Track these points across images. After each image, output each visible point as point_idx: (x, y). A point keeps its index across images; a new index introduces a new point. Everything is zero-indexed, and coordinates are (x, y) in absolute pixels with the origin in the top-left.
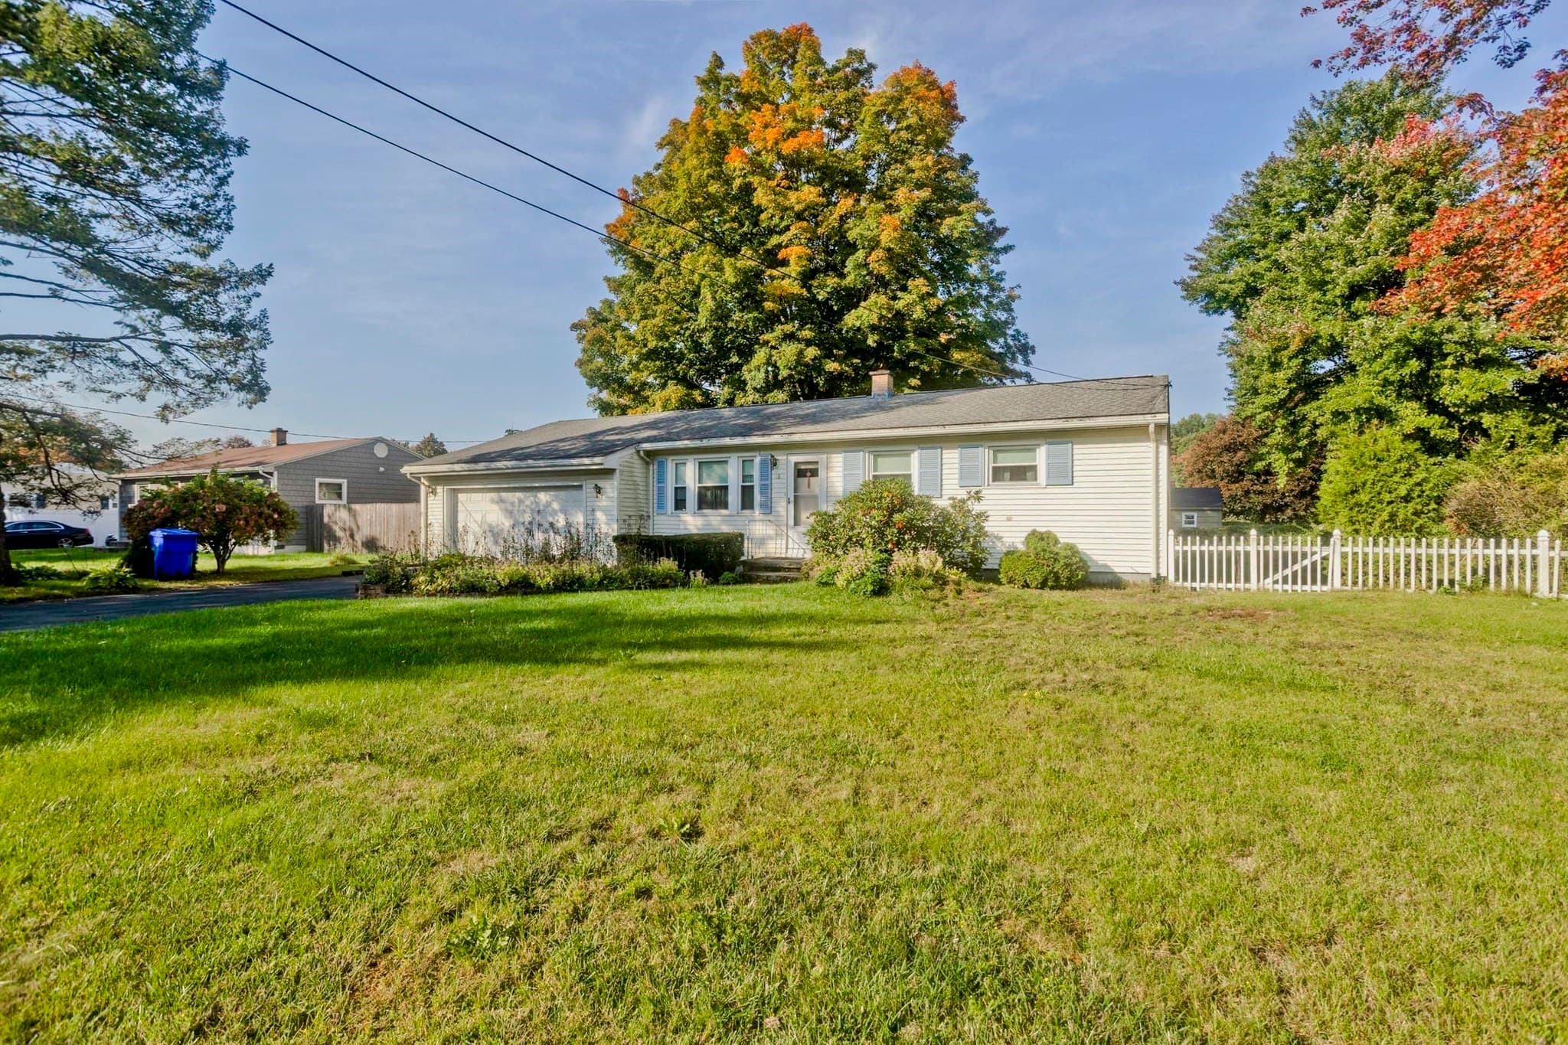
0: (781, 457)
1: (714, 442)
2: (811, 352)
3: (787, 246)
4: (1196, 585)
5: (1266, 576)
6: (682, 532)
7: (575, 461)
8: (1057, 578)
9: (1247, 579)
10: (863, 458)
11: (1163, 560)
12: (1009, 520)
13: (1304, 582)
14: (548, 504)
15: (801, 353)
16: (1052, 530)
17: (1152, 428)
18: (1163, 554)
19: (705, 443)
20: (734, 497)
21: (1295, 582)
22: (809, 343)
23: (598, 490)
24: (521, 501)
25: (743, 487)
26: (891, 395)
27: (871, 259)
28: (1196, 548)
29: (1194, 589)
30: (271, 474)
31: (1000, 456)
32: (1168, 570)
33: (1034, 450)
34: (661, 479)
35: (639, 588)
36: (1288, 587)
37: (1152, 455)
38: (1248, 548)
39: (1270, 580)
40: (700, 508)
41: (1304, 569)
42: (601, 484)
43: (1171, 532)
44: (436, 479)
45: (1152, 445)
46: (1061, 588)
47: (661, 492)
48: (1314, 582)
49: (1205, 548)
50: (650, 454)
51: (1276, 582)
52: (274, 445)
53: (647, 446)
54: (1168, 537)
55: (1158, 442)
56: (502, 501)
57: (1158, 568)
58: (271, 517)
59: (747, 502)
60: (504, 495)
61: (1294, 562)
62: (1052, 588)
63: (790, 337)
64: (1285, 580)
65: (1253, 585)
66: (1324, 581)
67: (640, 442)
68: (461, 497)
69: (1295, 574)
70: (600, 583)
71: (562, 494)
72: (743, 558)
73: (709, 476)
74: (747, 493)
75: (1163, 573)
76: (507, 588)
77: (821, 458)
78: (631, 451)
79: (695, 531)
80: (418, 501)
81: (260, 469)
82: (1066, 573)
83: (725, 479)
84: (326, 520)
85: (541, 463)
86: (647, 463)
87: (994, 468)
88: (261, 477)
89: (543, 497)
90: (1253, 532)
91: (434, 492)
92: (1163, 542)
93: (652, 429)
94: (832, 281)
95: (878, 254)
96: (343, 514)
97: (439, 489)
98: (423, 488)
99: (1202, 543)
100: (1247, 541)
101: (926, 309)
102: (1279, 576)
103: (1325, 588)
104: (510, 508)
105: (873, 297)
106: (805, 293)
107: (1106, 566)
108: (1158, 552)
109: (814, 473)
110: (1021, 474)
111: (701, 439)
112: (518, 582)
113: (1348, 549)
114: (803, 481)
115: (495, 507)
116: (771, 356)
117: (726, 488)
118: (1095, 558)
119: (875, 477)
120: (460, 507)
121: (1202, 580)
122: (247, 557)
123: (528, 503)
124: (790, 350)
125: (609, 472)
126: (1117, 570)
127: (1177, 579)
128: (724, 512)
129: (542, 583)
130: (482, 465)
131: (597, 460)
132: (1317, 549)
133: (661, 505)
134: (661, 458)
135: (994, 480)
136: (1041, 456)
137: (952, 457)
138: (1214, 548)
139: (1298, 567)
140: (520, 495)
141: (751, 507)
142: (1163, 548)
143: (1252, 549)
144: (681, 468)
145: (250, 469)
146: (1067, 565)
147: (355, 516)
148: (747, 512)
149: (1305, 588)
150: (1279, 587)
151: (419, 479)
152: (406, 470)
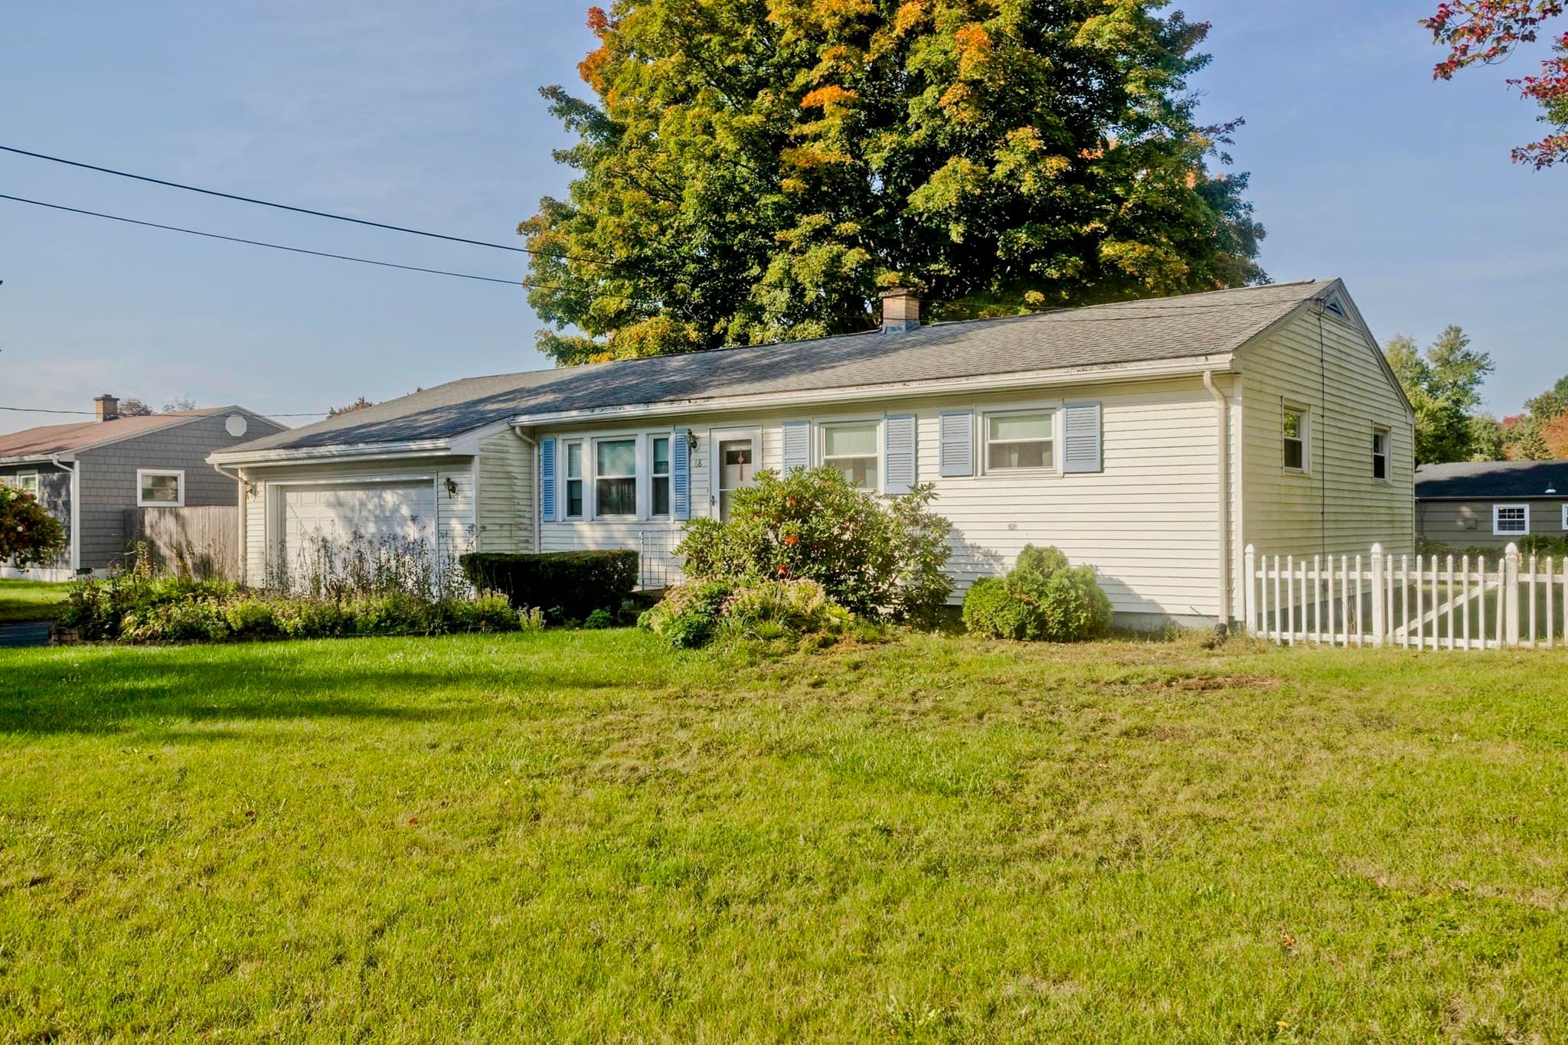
0: (702, 434)
1: (609, 413)
2: (853, 258)
3: (815, 88)
4: (1289, 636)
5: (1398, 623)
6: (577, 548)
7: (413, 445)
8: (1042, 623)
9: (1367, 628)
10: (810, 432)
11: (1237, 595)
12: (1012, 528)
13: (1458, 633)
14: (396, 509)
15: (836, 260)
16: (1057, 544)
17: (1207, 378)
18: (1237, 585)
19: (598, 414)
20: (643, 495)
21: (1443, 633)
22: (851, 242)
23: (452, 487)
24: (362, 504)
25: (655, 480)
26: (910, 328)
27: (945, 100)
28: (1287, 574)
29: (1285, 643)
30: (71, 465)
31: (1002, 427)
32: (1245, 611)
33: (1048, 417)
34: (549, 469)
35: (432, 634)
36: (1433, 641)
37: (1217, 421)
38: (1369, 575)
39: (1403, 630)
40: (600, 512)
41: (1458, 611)
42: (456, 477)
43: (1250, 548)
44: (259, 472)
45: (1214, 408)
46: (1051, 639)
47: (549, 486)
48: (1474, 634)
49: (1301, 575)
50: (534, 433)
51: (1413, 633)
52: (100, 420)
53: (525, 420)
54: (1244, 555)
55: (1227, 400)
56: (340, 504)
57: (1229, 607)
58: (14, 529)
59: (660, 505)
60: (342, 494)
61: (1442, 598)
62: (1034, 638)
63: (819, 235)
64: (1427, 630)
65: (1376, 637)
66: (1490, 633)
67: (516, 414)
68: (291, 497)
69: (1443, 620)
70: (377, 626)
71: (413, 492)
72: (636, 589)
73: (613, 465)
74: (660, 487)
75: (1238, 616)
76: (241, 632)
77: (753, 433)
78: (501, 427)
79: (592, 547)
80: (236, 504)
81: (54, 458)
82: (1058, 615)
83: (632, 470)
84: (148, 531)
85: (374, 447)
86: (531, 446)
87: (991, 446)
88: (57, 469)
89: (390, 497)
90: (1376, 548)
91: (253, 491)
92: (1237, 566)
93: (553, 391)
94: (889, 140)
95: (955, 91)
96: (169, 523)
97: (260, 486)
98: (240, 485)
99: (1296, 567)
100: (1366, 566)
101: (1039, 175)
102: (1418, 623)
103: (1490, 643)
104: (349, 514)
105: (952, 162)
106: (848, 159)
107: (1152, 603)
108: (1229, 581)
109: (747, 458)
110: (1035, 454)
111: (592, 408)
112: (257, 624)
113: (1529, 578)
114: (733, 470)
115: (332, 514)
116: (791, 266)
117: (632, 482)
118: (1137, 590)
119: (828, 462)
120: (289, 514)
121: (1297, 628)
122: (42, 585)
123: (370, 506)
124: (820, 255)
125: (464, 461)
126: (1168, 610)
127: (1260, 627)
128: (631, 518)
129: (288, 625)
130: (303, 452)
131: (441, 443)
132: (1478, 576)
133: (549, 509)
134: (548, 438)
135: (992, 466)
136: (1057, 427)
137: (930, 428)
138: (1314, 575)
139: (1448, 608)
140: (360, 494)
141: (666, 512)
142: (1236, 574)
143: (1375, 576)
144: (576, 451)
145: (42, 458)
146: (1059, 603)
147: (183, 526)
148: (660, 517)
149: (1460, 642)
150: (1418, 640)
151: (235, 472)
152: (215, 459)
